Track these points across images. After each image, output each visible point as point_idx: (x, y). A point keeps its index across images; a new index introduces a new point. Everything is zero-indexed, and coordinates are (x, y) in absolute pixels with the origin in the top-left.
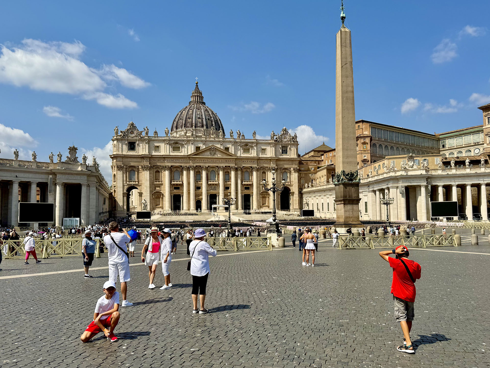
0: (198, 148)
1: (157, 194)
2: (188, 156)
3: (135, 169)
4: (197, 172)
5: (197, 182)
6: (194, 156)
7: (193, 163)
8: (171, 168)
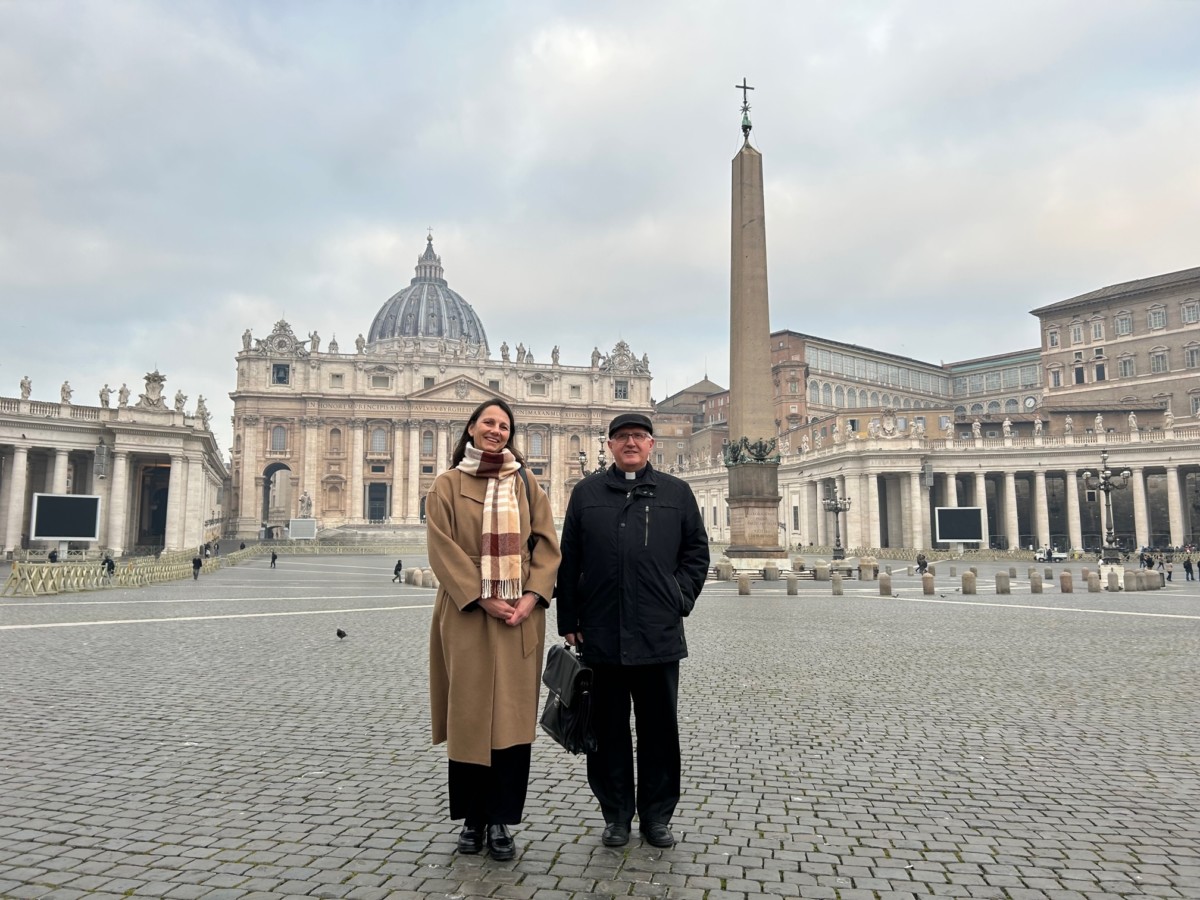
0: (429, 381)
1: (333, 480)
2: (406, 397)
3: (284, 425)
4: (425, 433)
5: (424, 455)
6: (420, 399)
7: (418, 413)
8: (367, 424)
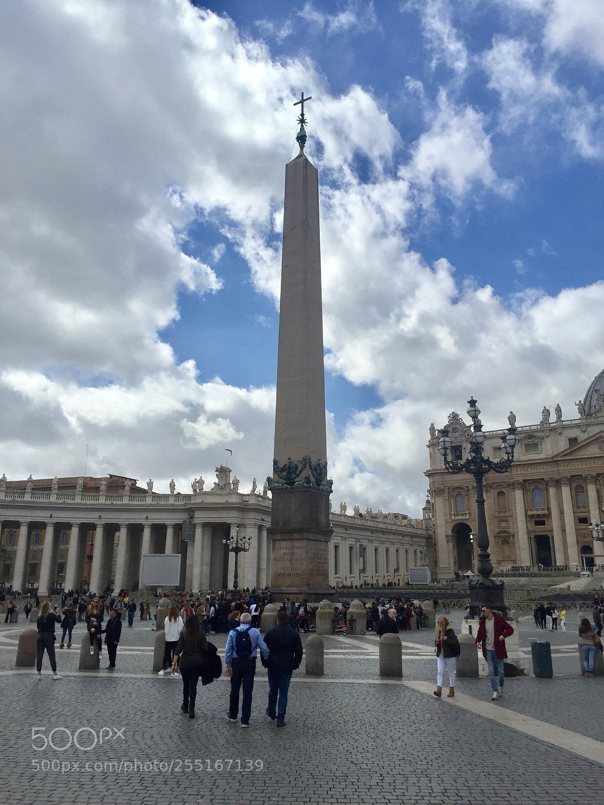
0: (573, 441)
1: (502, 535)
2: (553, 458)
3: (463, 493)
4: (577, 488)
5: (578, 508)
6: (565, 458)
7: (566, 470)
8: (524, 485)
